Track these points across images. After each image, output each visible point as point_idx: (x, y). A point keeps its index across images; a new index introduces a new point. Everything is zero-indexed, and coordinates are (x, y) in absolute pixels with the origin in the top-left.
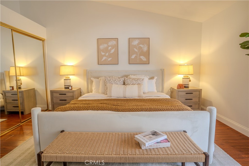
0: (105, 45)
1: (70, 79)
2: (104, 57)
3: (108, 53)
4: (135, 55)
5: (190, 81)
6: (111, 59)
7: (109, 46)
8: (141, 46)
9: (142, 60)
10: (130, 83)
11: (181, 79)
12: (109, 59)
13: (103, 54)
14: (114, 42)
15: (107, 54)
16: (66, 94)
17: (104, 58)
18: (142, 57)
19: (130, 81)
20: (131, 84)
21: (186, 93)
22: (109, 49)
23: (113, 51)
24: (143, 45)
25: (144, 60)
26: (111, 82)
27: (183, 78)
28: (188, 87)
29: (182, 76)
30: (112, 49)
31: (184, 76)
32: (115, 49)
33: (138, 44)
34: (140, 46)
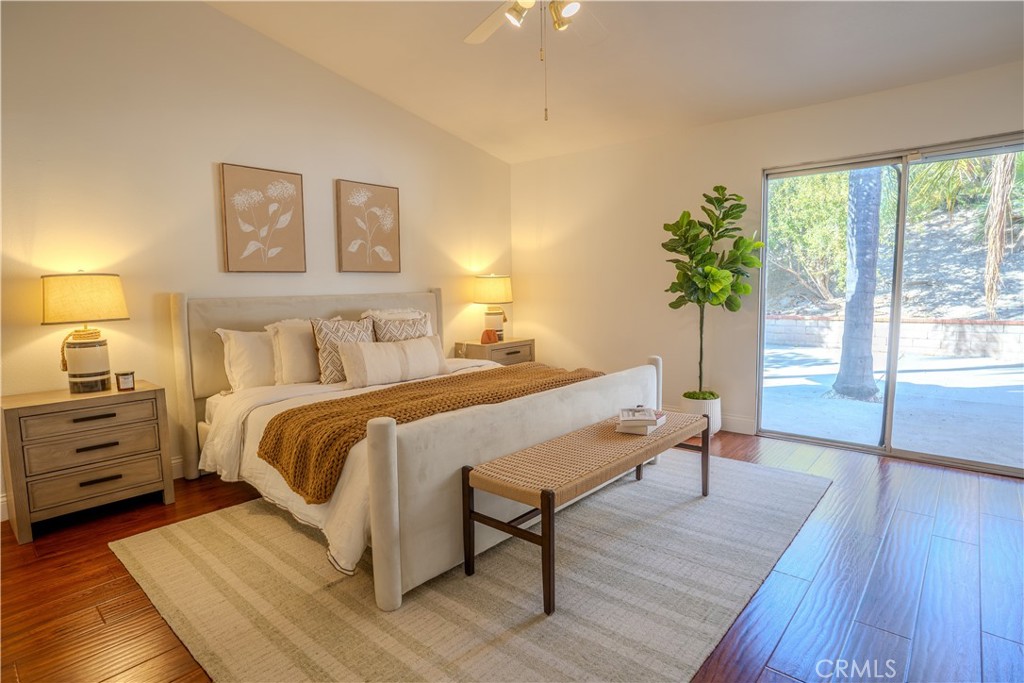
0: (256, 196)
1: (103, 343)
2: (252, 242)
3: (266, 228)
4: (359, 242)
5: (505, 320)
6: (279, 249)
7: (269, 201)
8: (377, 210)
9: (381, 259)
10: (400, 335)
11: (484, 317)
12: (274, 252)
13: (247, 228)
14: (288, 189)
15: (264, 232)
16: (114, 415)
17: (252, 247)
18: (379, 249)
19: (396, 327)
20: (403, 337)
21: (508, 354)
22: (270, 213)
23: (284, 220)
24: (381, 208)
25: (385, 259)
26: (324, 338)
27: (488, 314)
28: (500, 338)
29: (484, 308)
30: (284, 213)
31: (489, 309)
32: (291, 212)
33: (369, 204)
34: (371, 212)
